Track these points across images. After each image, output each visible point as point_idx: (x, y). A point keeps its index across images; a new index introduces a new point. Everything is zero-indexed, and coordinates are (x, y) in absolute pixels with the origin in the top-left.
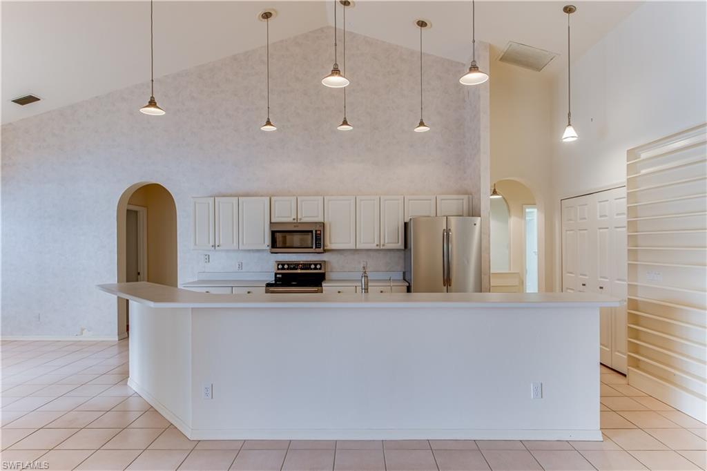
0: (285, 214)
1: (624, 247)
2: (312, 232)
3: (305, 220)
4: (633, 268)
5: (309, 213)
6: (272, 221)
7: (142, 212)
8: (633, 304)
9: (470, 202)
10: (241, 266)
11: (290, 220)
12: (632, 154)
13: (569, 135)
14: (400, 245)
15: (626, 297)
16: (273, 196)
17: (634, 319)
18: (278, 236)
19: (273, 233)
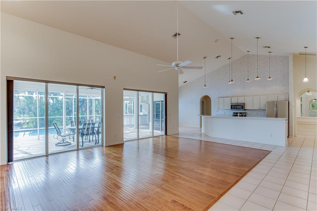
0: (235, 101)
2: (240, 105)
3: (239, 102)
5: (241, 101)
6: (232, 103)
7: (205, 101)
10: (225, 113)
16: (233, 97)
18: (233, 106)
19: (232, 106)
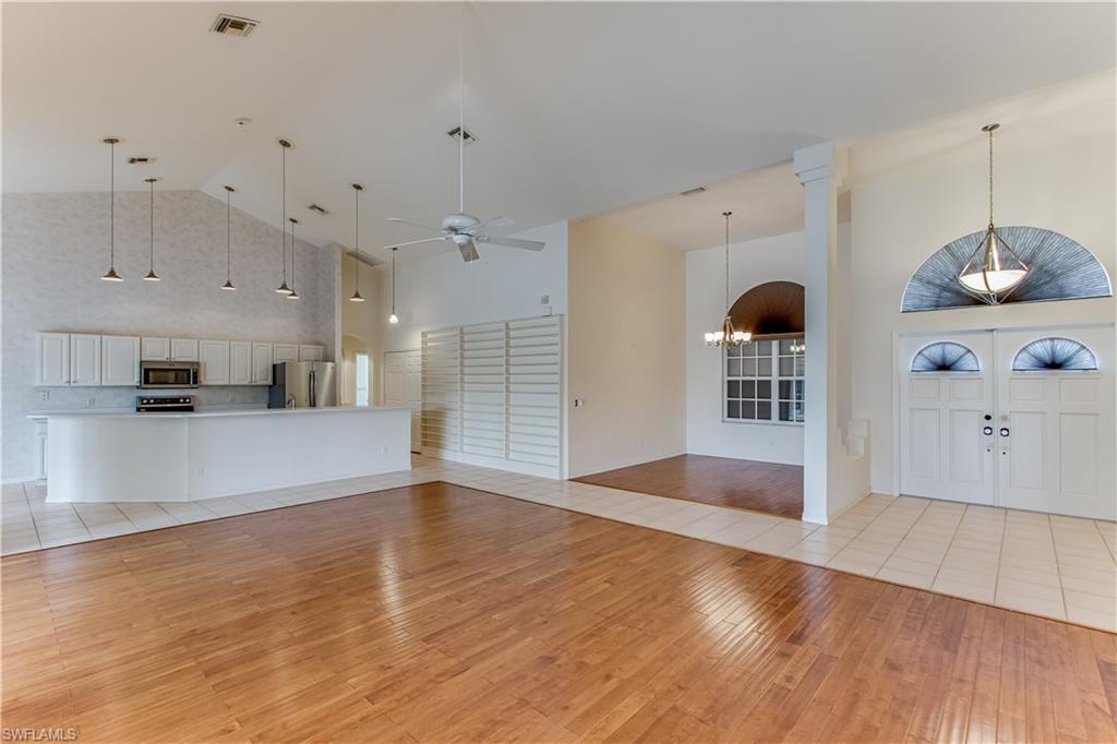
0: (158, 352)
1: (420, 383)
2: (188, 370)
3: (178, 360)
4: (424, 394)
5: (182, 353)
6: (143, 359)
8: (424, 413)
9: (325, 350)
11: (164, 359)
12: (424, 334)
13: (394, 319)
14: (270, 382)
15: (420, 409)
17: (424, 420)
18: (151, 373)
19: (145, 371)
